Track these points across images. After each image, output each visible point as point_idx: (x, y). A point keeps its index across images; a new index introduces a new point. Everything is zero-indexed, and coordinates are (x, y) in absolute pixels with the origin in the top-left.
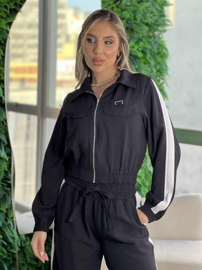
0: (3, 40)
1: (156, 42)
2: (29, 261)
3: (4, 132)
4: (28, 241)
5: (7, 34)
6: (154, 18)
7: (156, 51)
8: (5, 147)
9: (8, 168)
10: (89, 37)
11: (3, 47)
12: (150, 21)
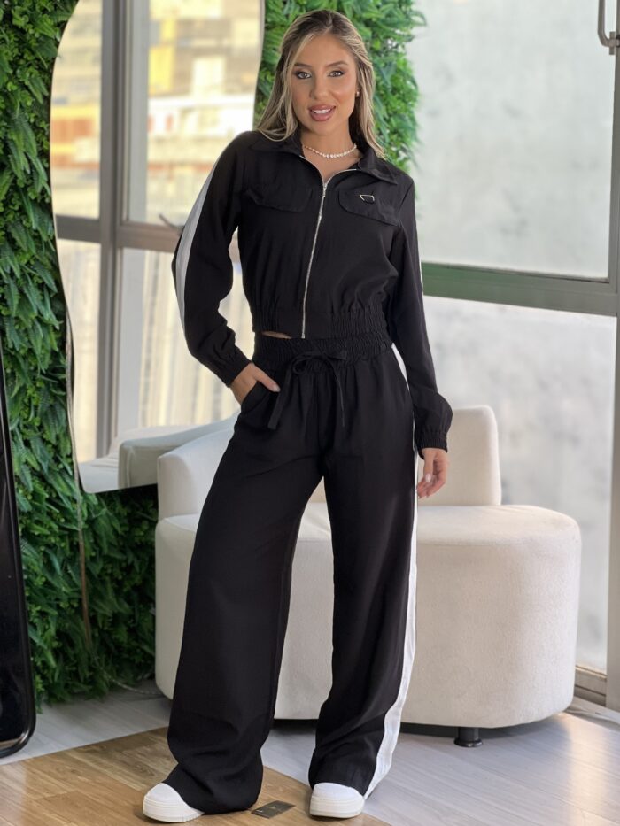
0: (47, 62)
1: (388, 64)
2: (106, 551)
3: (50, 266)
4: (103, 508)
5: (55, 48)
6: (383, 8)
7: (389, 85)
8: (51, 300)
9: (58, 346)
10: (298, 68)
11: (47, 77)
12: (374, 15)
